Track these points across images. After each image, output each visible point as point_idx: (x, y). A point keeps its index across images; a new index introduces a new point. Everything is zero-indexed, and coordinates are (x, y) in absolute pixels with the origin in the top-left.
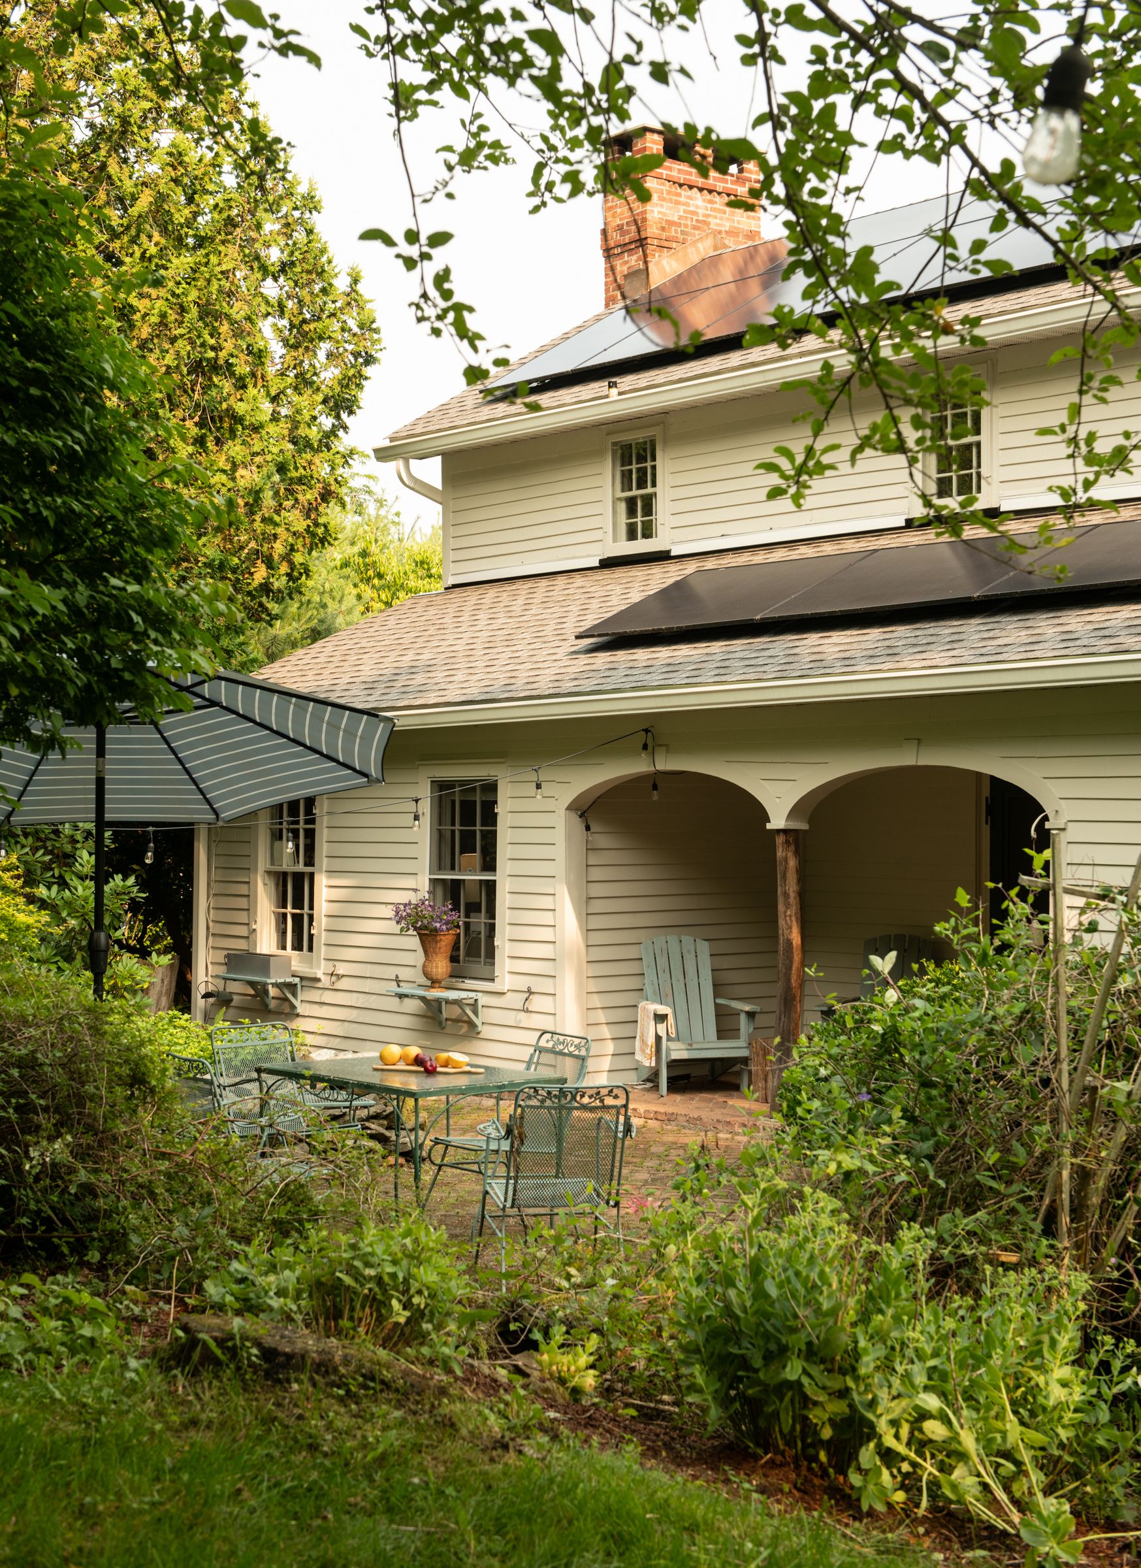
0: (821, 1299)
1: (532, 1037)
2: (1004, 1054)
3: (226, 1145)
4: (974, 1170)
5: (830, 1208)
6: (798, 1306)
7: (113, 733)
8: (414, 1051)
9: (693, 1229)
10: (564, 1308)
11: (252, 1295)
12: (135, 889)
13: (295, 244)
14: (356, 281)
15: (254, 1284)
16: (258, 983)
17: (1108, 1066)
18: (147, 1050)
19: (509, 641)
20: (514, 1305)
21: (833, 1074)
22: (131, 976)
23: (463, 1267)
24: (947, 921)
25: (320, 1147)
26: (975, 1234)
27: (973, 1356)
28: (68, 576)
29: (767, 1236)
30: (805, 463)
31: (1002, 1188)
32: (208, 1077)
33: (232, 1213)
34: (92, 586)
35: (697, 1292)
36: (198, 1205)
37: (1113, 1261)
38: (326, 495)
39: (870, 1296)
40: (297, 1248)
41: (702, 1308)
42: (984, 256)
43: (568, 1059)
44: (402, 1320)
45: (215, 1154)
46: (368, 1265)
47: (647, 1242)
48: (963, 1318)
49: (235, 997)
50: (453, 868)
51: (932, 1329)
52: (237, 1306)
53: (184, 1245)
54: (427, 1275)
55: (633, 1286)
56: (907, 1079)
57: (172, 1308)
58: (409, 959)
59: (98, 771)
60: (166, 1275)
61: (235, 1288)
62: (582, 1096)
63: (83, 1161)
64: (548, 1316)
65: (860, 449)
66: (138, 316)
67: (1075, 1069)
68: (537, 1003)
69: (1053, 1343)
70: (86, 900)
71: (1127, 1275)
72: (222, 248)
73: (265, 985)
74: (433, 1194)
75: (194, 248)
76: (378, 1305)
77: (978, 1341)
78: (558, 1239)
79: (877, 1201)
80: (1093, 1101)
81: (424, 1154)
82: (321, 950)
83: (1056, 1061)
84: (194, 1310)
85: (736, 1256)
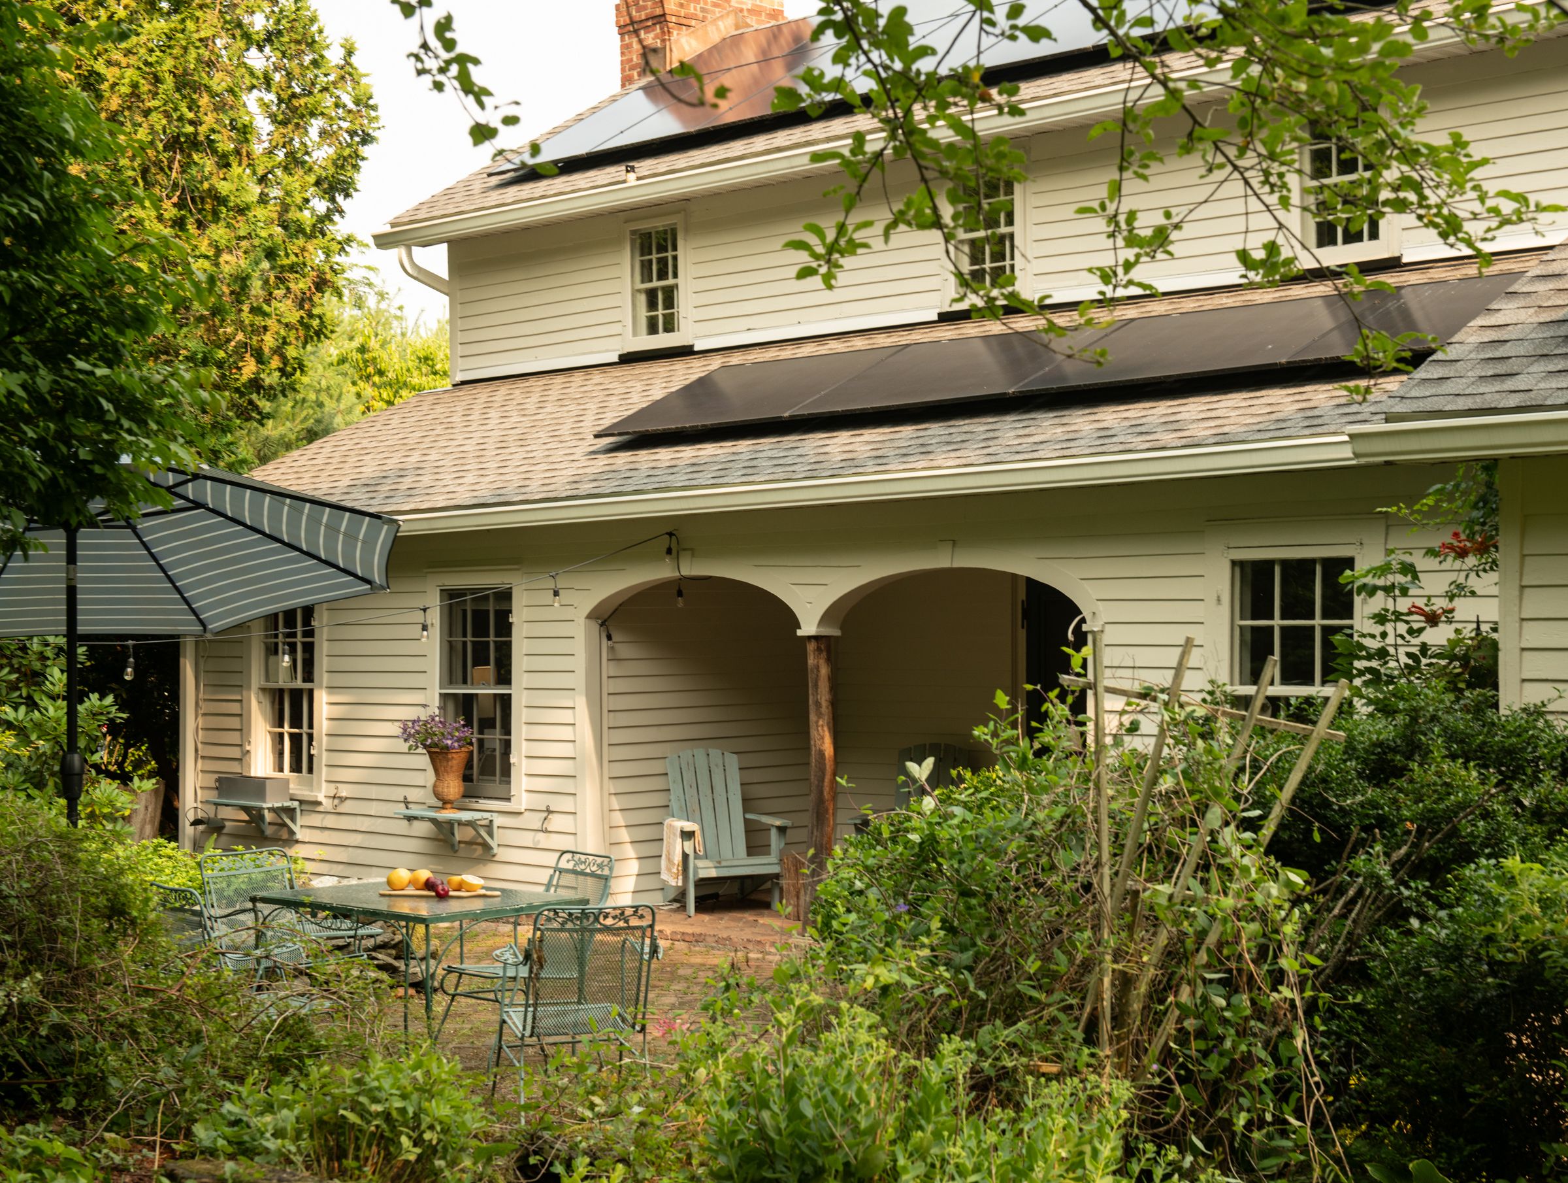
0: (859, 1118)
1: (551, 859)
2: (1044, 860)
3: (217, 978)
4: (1014, 980)
5: (867, 1023)
6: (835, 1125)
7: (85, 538)
8: (424, 874)
9: (724, 1051)
10: (587, 1138)
11: (246, 1138)
12: (113, 709)
13: (281, 11)
14: (350, 53)
15: (248, 1127)
16: (253, 808)
17: (1148, 870)
18: (130, 878)
19: (522, 441)
20: (533, 1137)
21: (869, 886)
22: (111, 803)
23: (478, 1099)
24: (986, 726)
25: (322, 978)
26: (1015, 1045)
27: (1015, 1170)
28: (27, 358)
29: (802, 1054)
30: (836, 241)
31: (1043, 997)
32: (197, 908)
33: (223, 1051)
34: (55, 370)
35: (729, 1115)
36: (186, 1044)
37: (1155, 1067)
38: (321, 284)
39: (909, 1113)
40: (296, 1086)
41: (735, 1132)
42: (1021, 22)
43: (589, 879)
44: (412, 1158)
45: (205, 989)
46: (376, 1100)
47: (676, 1066)
48: (1004, 1132)
49: (227, 824)
50: (465, 682)
51: (973, 1143)
52: (230, 1150)
53: (170, 1087)
54: (440, 1109)
55: (661, 1113)
56: (945, 892)
57: (157, 1155)
58: (418, 778)
59: (69, 579)
60: (151, 1120)
61: (228, 1131)
62: (606, 917)
63: (56, 1000)
64: (571, 1148)
65: (894, 224)
66: (105, 86)
67: (1116, 873)
68: (556, 822)
69: (1095, 1153)
70: (58, 721)
71: (1168, 1081)
72: (199, 13)
73: (260, 809)
74: (446, 1025)
75: (169, 14)
76: (386, 1143)
77: (1020, 1155)
78: (581, 1067)
79: (915, 1016)
80: (1135, 906)
81: (436, 984)
82: (321, 772)
83: (1098, 865)
84: (183, 1155)
85: (770, 1077)
